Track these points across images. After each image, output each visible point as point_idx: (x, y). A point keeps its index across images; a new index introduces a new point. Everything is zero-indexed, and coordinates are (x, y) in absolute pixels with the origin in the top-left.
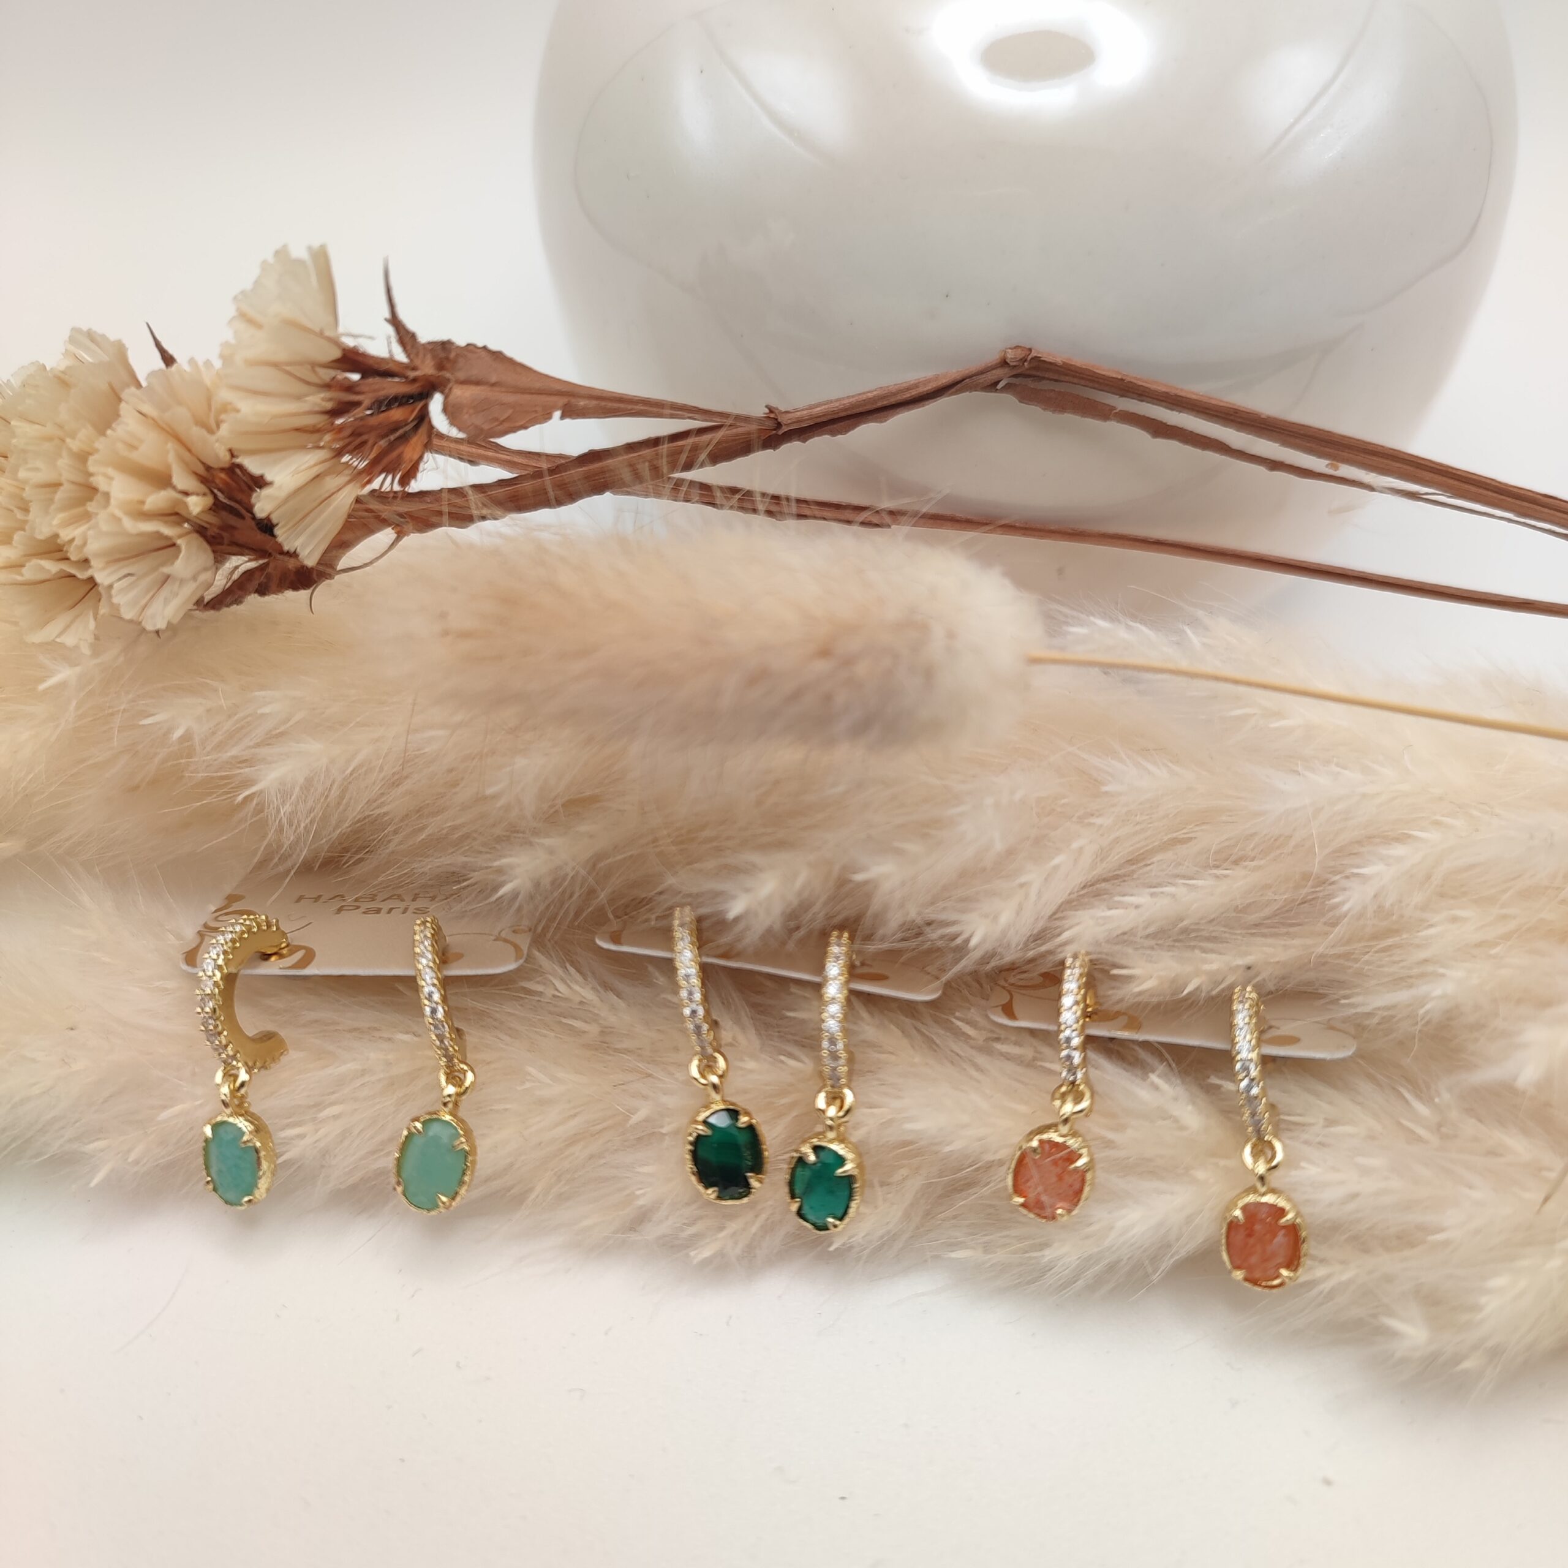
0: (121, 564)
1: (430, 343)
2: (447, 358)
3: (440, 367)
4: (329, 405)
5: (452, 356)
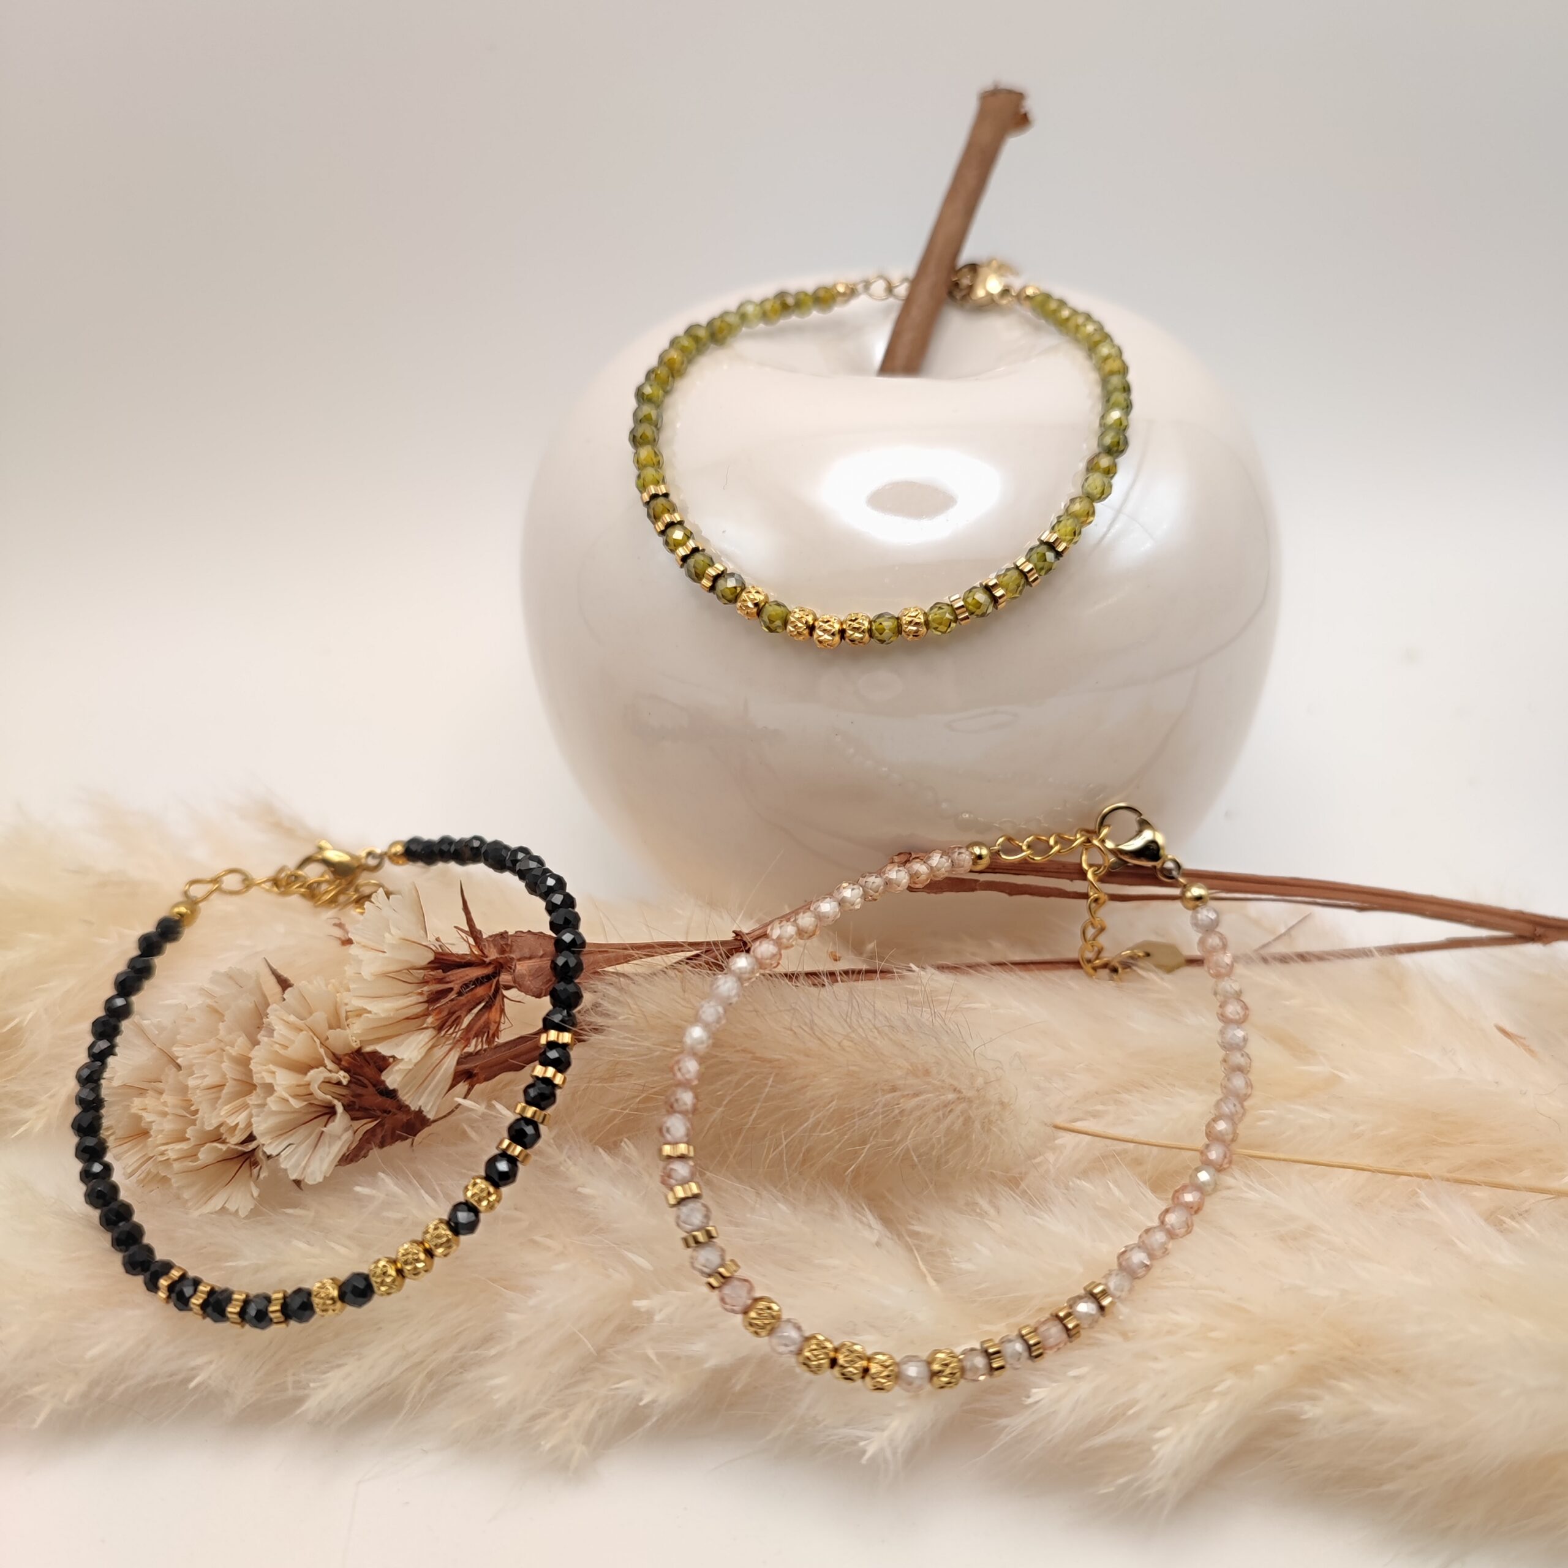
0: (285, 1136)
1: (491, 937)
2: (507, 945)
3: (502, 951)
4: (428, 996)
5: (509, 942)
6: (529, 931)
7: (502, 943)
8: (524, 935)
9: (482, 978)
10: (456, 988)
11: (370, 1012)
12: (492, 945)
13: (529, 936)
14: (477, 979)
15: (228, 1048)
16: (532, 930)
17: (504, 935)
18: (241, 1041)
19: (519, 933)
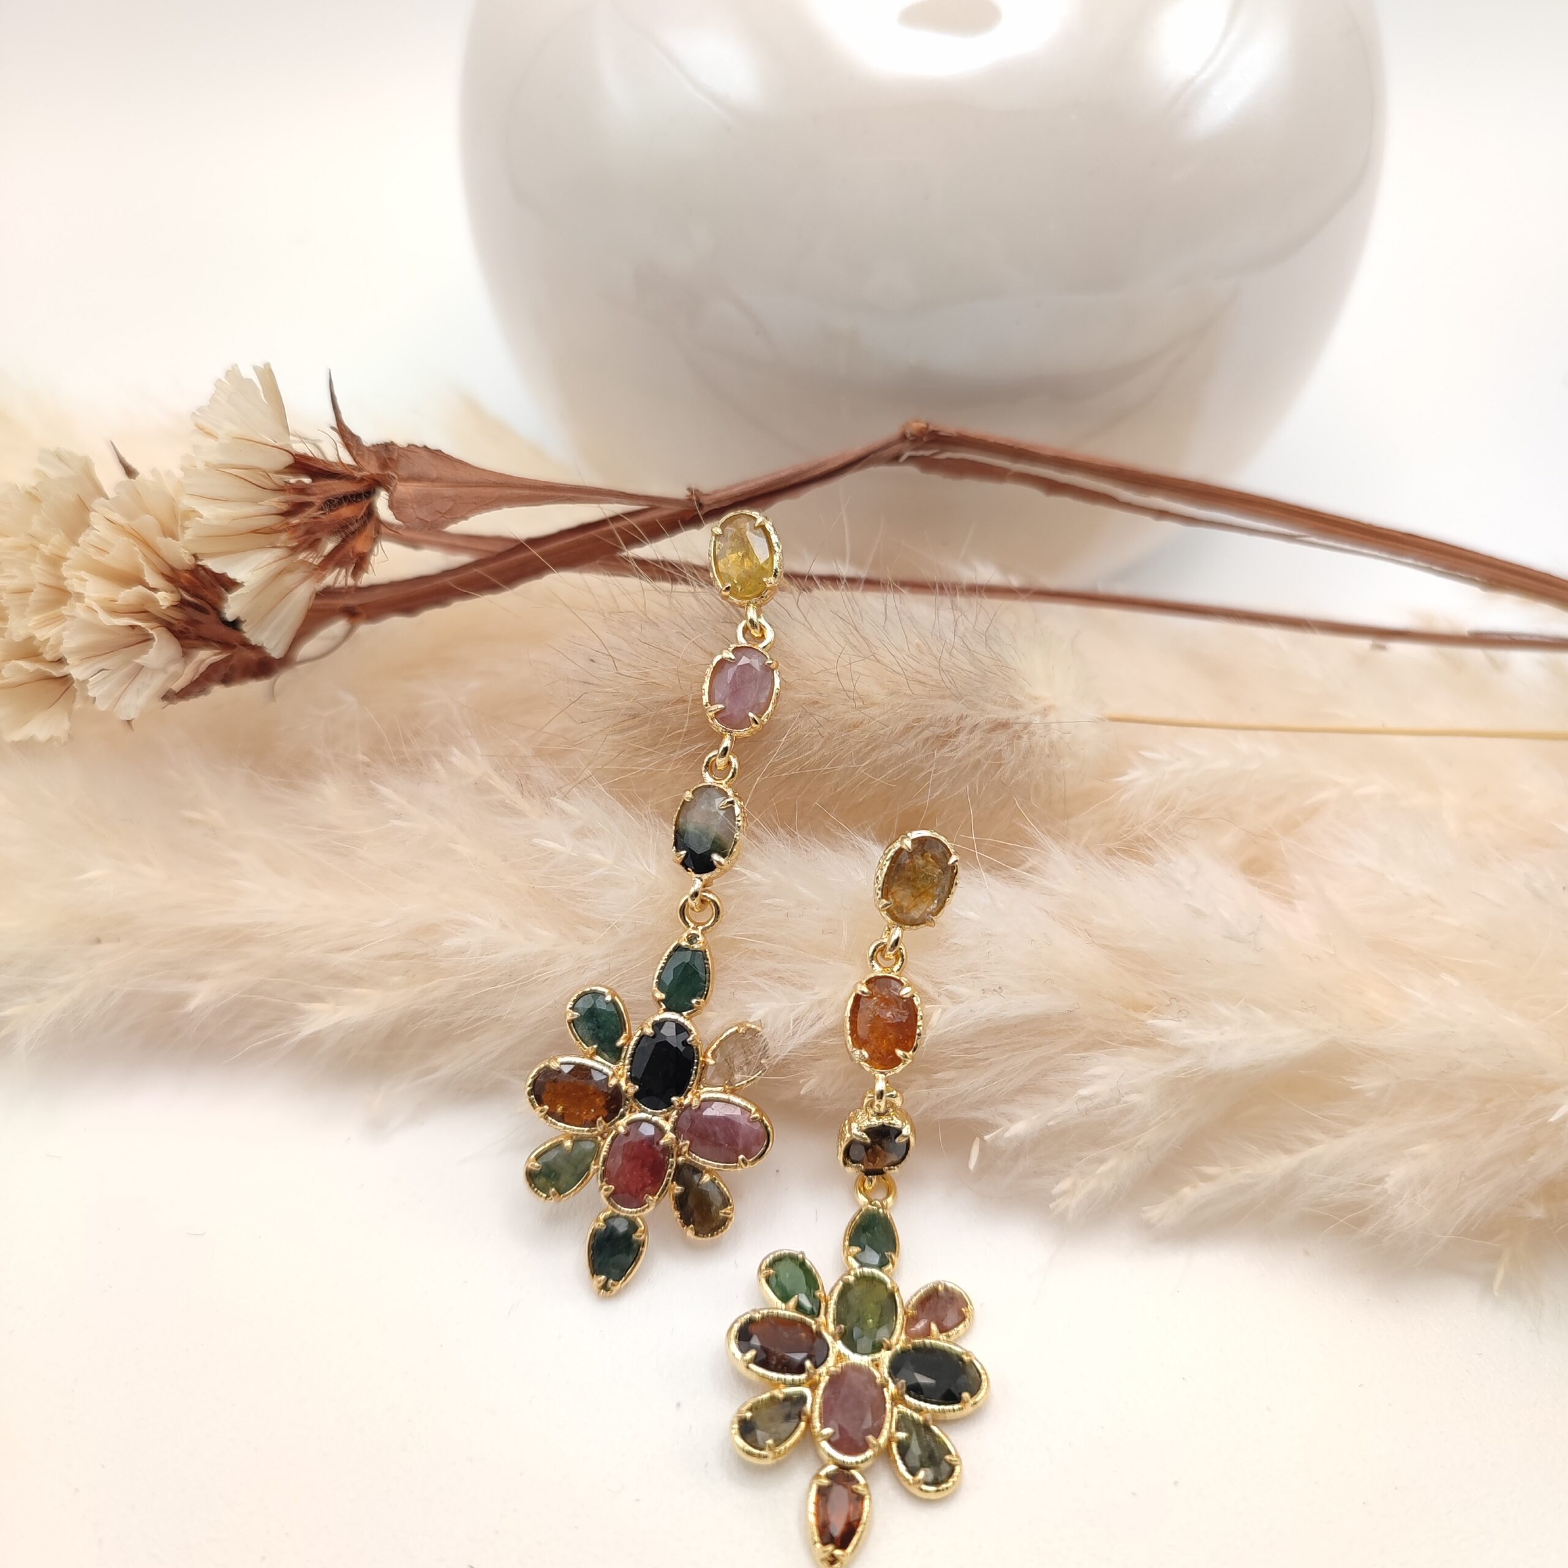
0: (96, 659)
1: (373, 446)
2: (391, 459)
3: (384, 465)
4: (284, 507)
5: (395, 456)
6: (425, 447)
7: (386, 456)
8: (418, 450)
9: (352, 496)
10: (317, 500)
11: (201, 517)
12: (374, 458)
13: (424, 453)
14: (344, 496)
15: (41, 546)
16: (429, 447)
17: (390, 447)
18: (57, 538)
19: (412, 447)
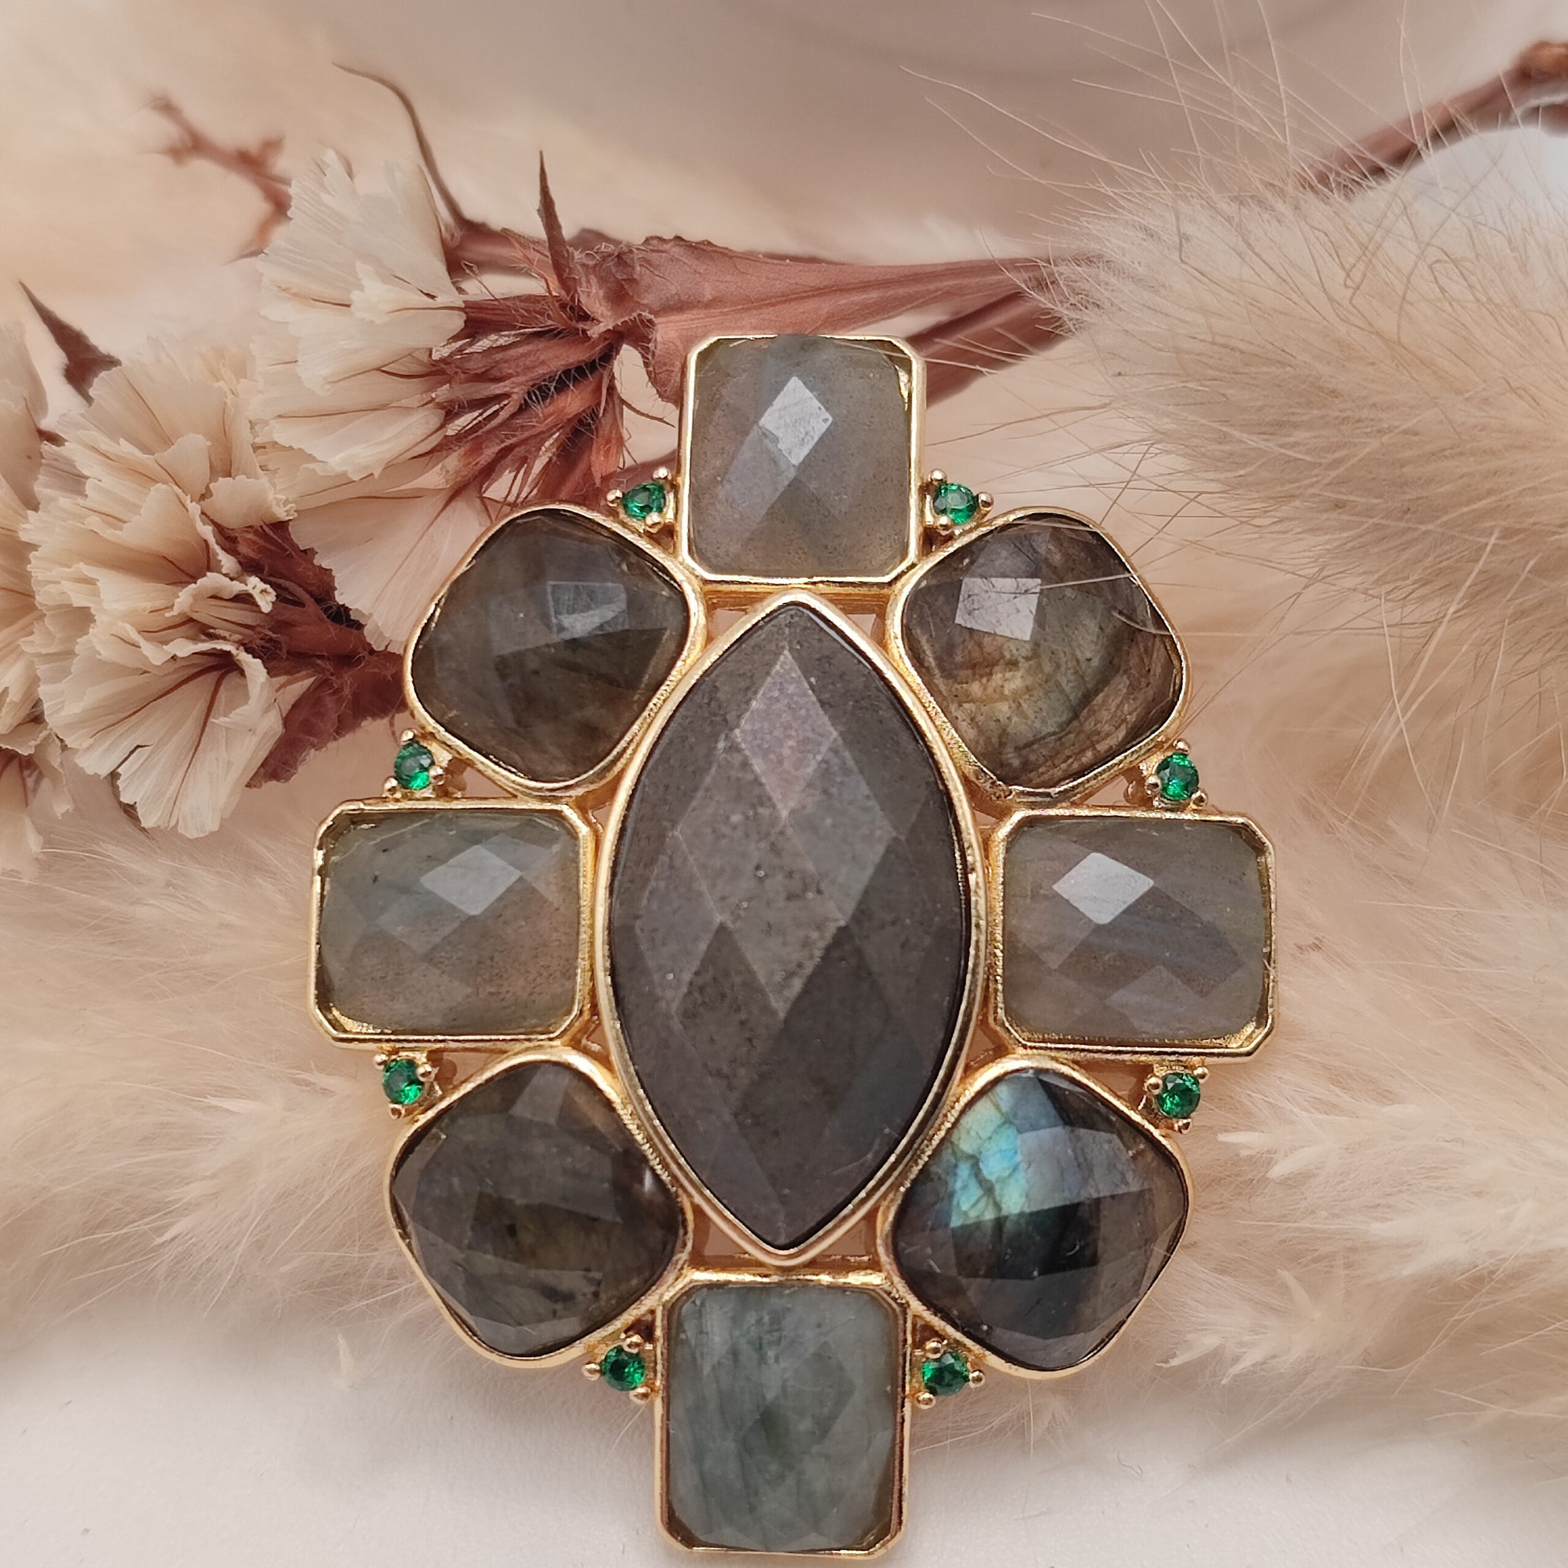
0: (120, 729)
2: (632, 281)
3: (619, 296)
5: (634, 268)
6: (678, 238)
7: (617, 271)
8: (666, 247)
9: (577, 371)
10: (516, 388)
12: (594, 280)
13: (676, 251)
14: (567, 372)
16: (685, 236)
19: (655, 242)
